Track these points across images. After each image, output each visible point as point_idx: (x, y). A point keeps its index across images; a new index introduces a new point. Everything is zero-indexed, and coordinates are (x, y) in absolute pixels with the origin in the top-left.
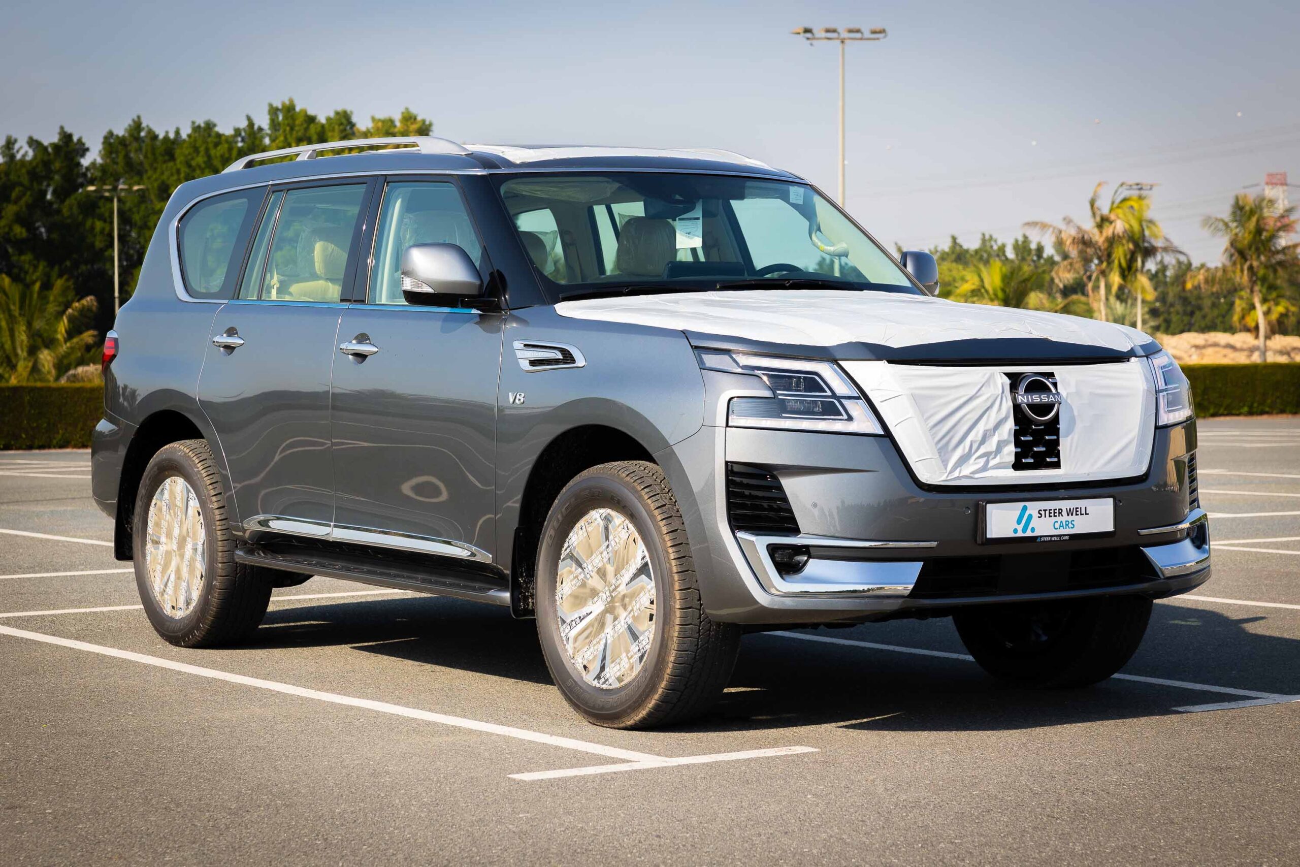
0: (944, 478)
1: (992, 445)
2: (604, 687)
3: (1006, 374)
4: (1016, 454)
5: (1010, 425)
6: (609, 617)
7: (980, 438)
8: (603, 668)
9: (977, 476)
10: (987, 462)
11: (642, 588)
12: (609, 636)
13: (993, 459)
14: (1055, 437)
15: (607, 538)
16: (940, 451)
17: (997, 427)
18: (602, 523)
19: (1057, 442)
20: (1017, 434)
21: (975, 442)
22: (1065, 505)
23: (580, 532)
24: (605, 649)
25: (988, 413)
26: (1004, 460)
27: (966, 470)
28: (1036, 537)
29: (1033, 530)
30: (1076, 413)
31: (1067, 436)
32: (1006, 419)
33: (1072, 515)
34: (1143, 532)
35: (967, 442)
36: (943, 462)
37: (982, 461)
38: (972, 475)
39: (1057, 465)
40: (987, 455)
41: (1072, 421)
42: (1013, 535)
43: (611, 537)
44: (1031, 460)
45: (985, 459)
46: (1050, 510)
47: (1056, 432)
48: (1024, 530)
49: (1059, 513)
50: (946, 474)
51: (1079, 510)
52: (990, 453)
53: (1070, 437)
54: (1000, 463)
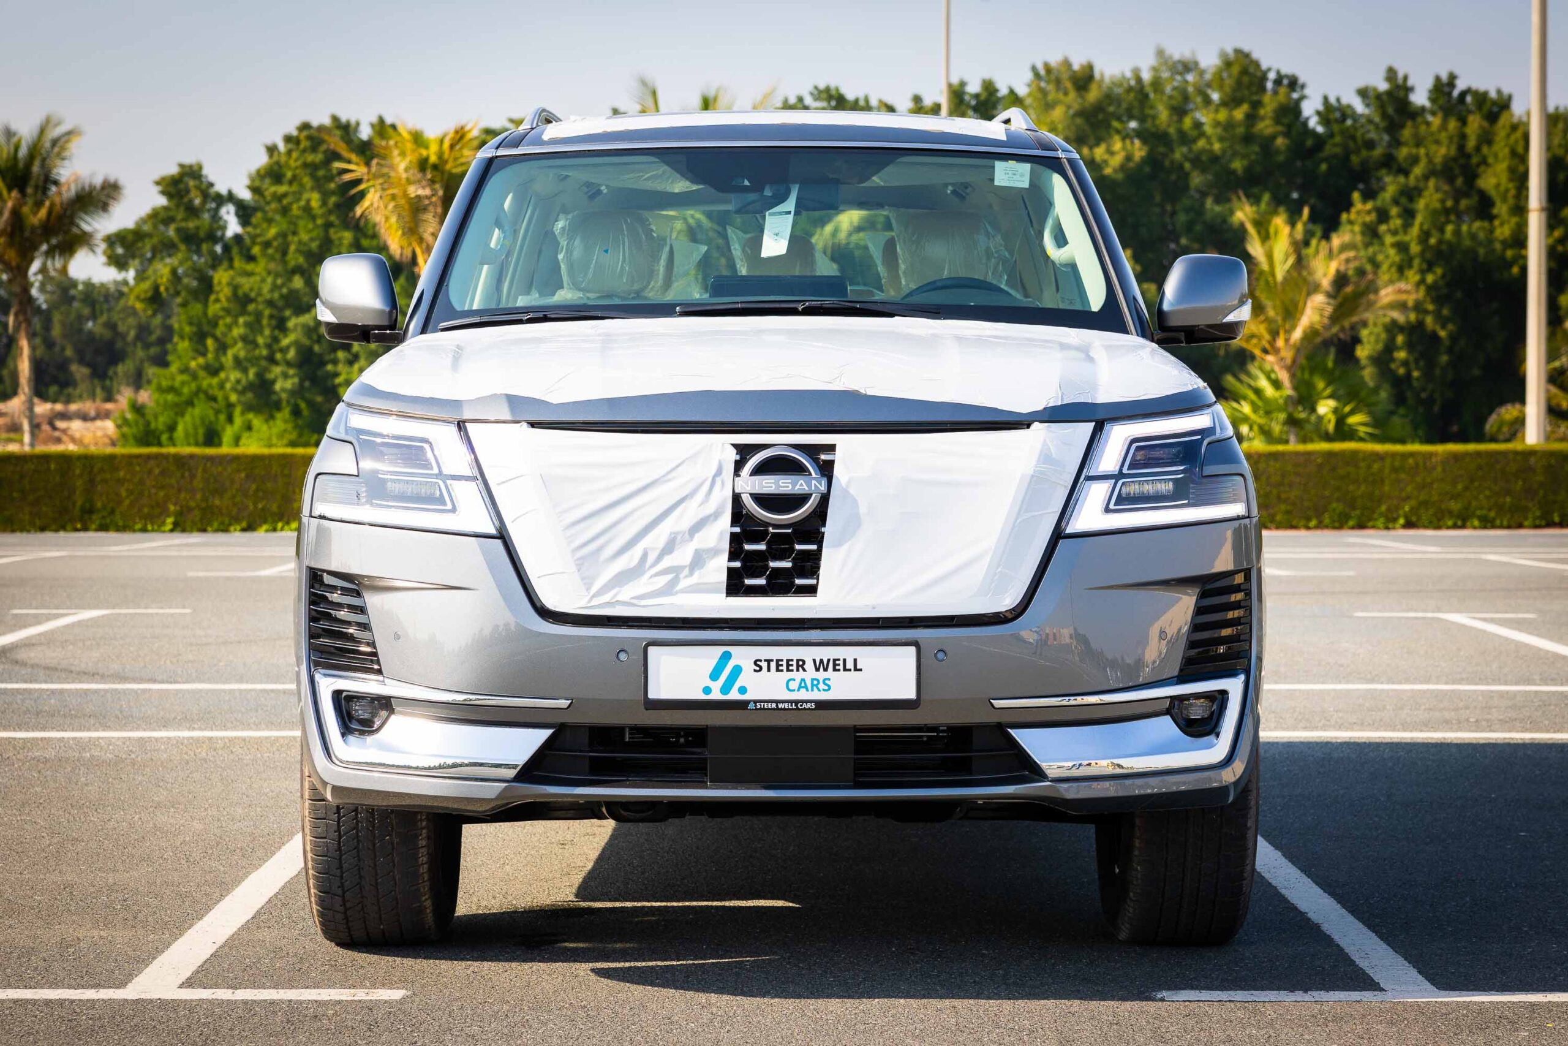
0: (583, 603)
1: (683, 556)
3: (735, 446)
4: (731, 571)
5: (723, 527)
7: (661, 543)
9: (644, 602)
10: (675, 581)
13: (686, 577)
14: (814, 547)
16: (580, 563)
17: (697, 527)
19: (816, 556)
20: (736, 540)
21: (653, 549)
22: (809, 654)
25: (683, 505)
26: (706, 580)
27: (626, 593)
28: (747, 703)
29: (743, 690)
30: (863, 510)
31: (839, 544)
32: (716, 515)
33: (826, 670)
34: (998, 703)
35: (637, 552)
36: (583, 579)
37: (664, 580)
38: (635, 601)
39: (812, 590)
40: (676, 570)
41: (854, 523)
42: (703, 697)
44: (762, 581)
45: (670, 577)
46: (778, 661)
47: (818, 538)
48: (725, 689)
49: (798, 666)
50: (588, 598)
51: (841, 662)
52: (682, 568)
53: (844, 548)
54: (698, 584)
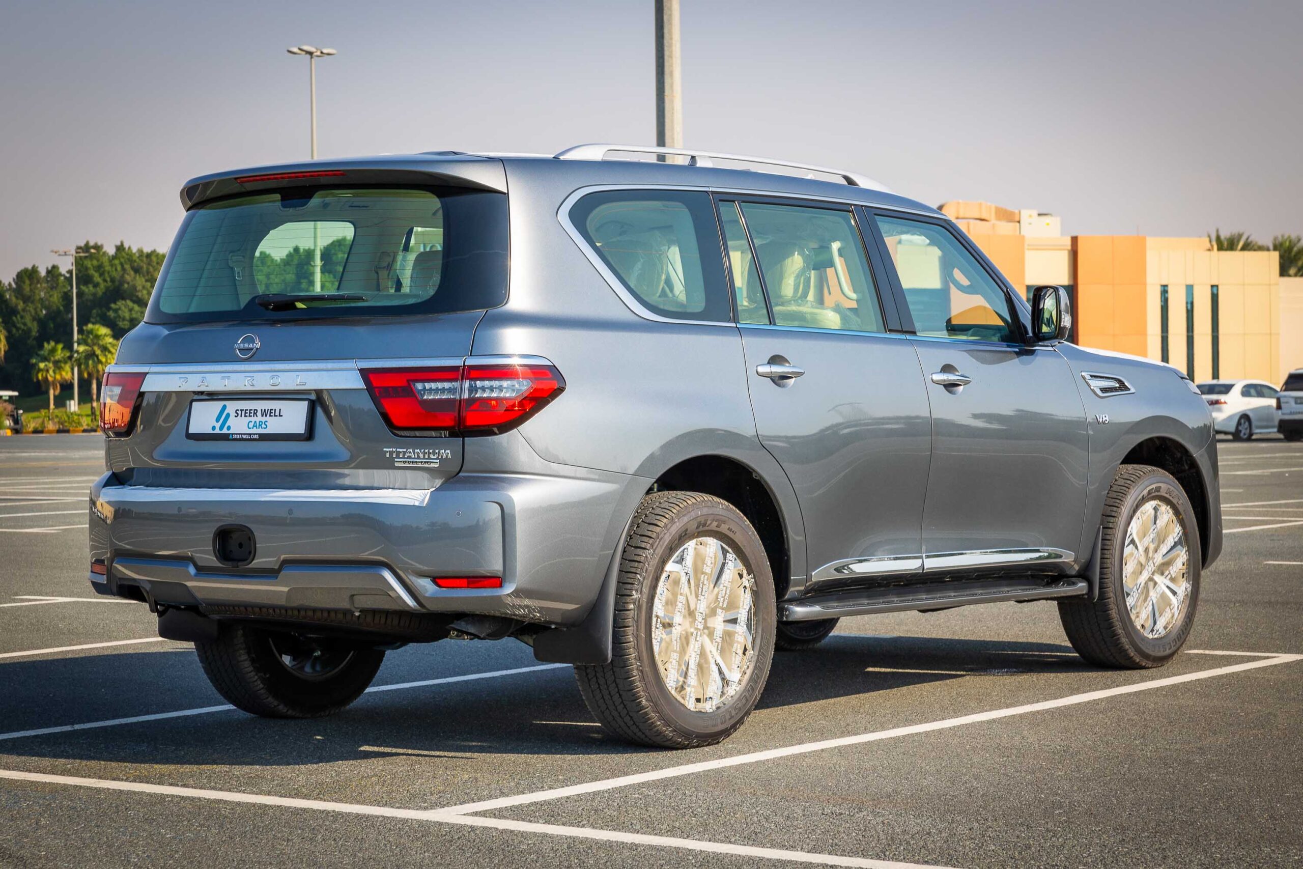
2: (1156, 636)
6: (1151, 584)
8: (1155, 623)
11: (1178, 556)
12: (1153, 598)
15: (1155, 523)
18: (1153, 512)
23: (1138, 521)
24: (1153, 608)
43: (1157, 522)
